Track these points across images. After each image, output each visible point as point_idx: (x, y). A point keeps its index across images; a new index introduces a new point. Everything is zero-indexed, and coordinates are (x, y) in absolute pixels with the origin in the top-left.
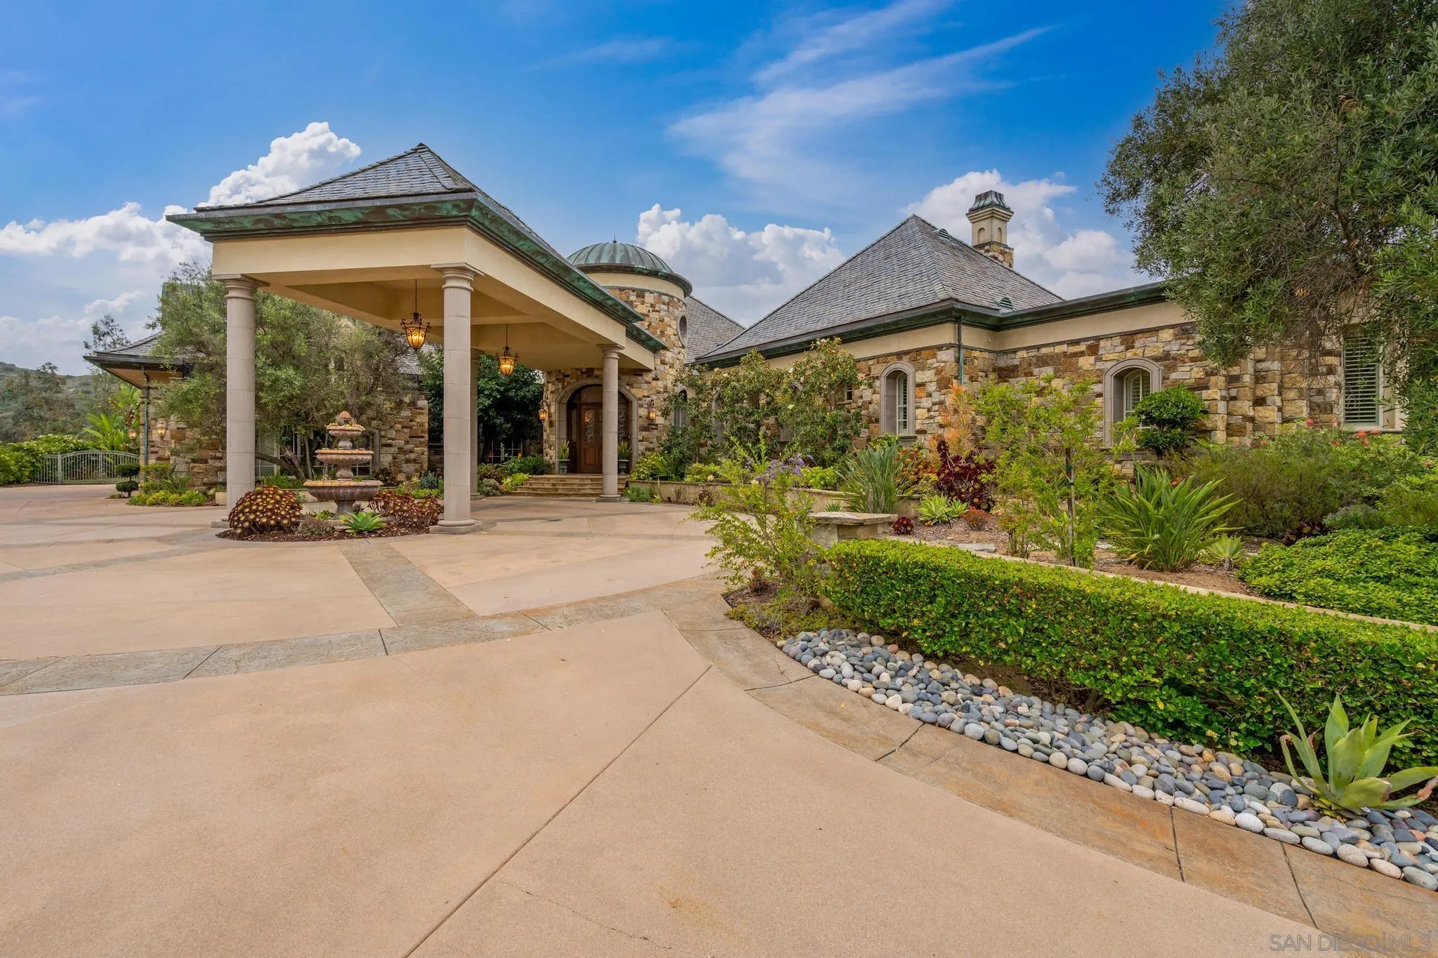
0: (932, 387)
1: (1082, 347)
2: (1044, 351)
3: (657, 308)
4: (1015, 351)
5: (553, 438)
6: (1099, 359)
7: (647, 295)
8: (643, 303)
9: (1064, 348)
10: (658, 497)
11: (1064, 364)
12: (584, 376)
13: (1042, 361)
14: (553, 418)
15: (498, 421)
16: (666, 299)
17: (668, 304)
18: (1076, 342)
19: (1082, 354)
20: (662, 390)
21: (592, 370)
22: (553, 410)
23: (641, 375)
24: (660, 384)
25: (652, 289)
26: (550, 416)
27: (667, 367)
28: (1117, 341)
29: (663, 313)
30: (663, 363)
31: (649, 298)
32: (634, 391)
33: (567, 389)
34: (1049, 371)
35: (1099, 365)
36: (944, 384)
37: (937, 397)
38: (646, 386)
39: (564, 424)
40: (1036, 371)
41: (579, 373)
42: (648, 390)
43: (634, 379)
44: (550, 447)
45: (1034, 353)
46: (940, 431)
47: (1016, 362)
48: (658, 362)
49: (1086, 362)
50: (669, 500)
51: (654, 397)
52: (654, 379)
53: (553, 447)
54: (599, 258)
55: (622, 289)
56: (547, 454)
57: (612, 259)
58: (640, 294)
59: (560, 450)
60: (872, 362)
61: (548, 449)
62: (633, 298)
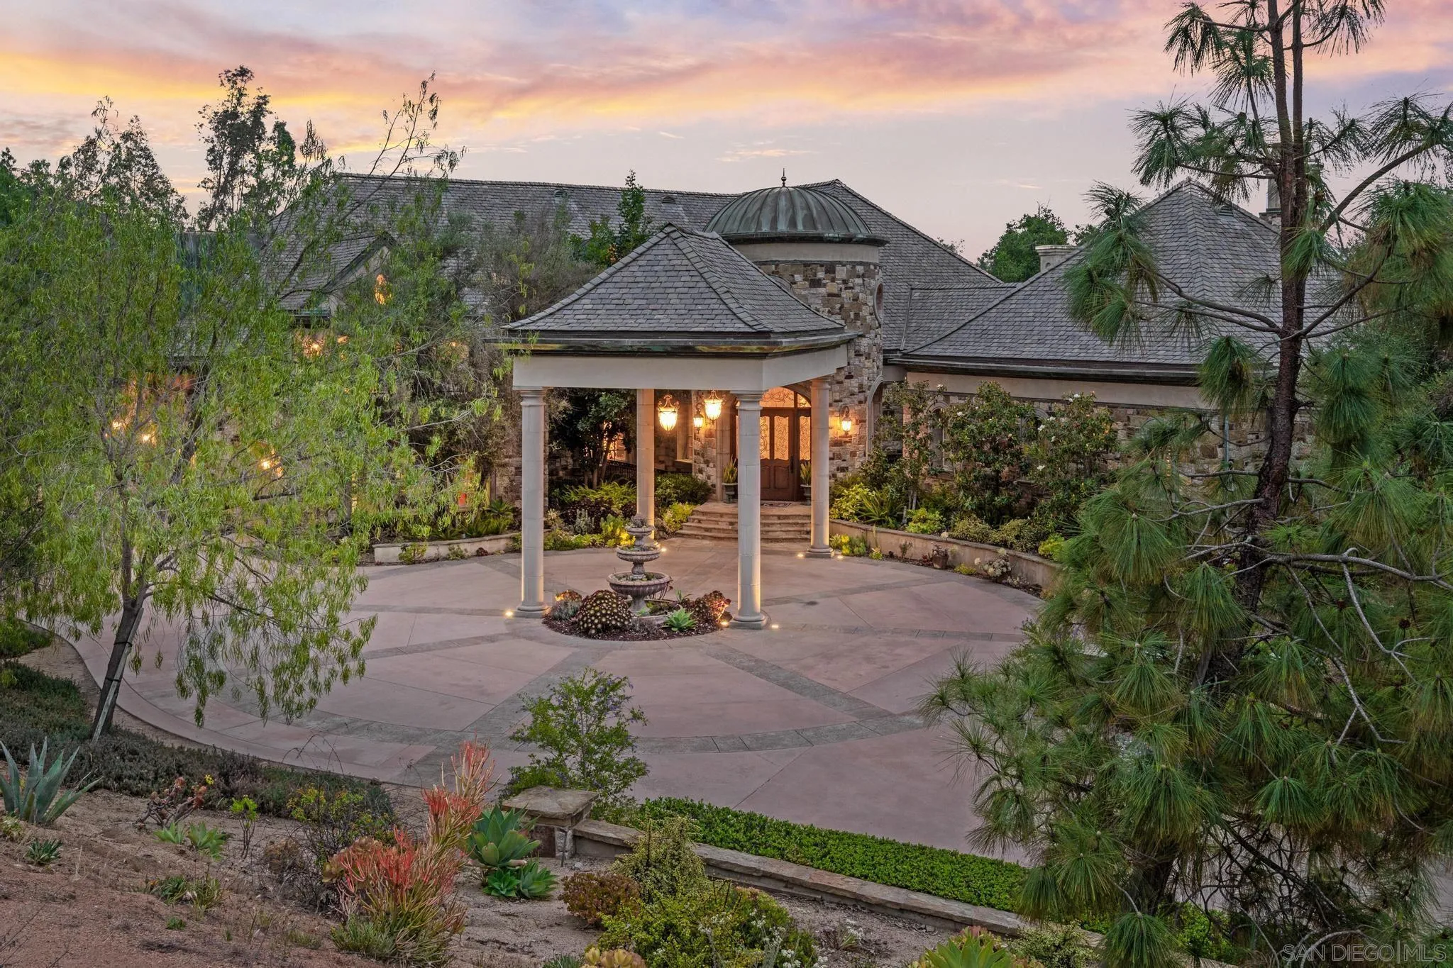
3: (851, 285)
7: (838, 268)
8: (833, 280)
10: (876, 551)
16: (860, 269)
17: (863, 276)
20: (856, 390)
24: (854, 383)
25: (844, 260)
27: (863, 359)
29: (857, 289)
30: (858, 354)
31: (841, 273)
42: (841, 392)
48: (852, 354)
50: (891, 556)
51: (847, 400)
52: (847, 377)
53: (711, 465)
54: (774, 221)
55: (806, 265)
56: (701, 471)
57: (793, 223)
58: (830, 268)
59: (723, 470)
60: (1130, 412)
61: (703, 466)
62: (821, 275)
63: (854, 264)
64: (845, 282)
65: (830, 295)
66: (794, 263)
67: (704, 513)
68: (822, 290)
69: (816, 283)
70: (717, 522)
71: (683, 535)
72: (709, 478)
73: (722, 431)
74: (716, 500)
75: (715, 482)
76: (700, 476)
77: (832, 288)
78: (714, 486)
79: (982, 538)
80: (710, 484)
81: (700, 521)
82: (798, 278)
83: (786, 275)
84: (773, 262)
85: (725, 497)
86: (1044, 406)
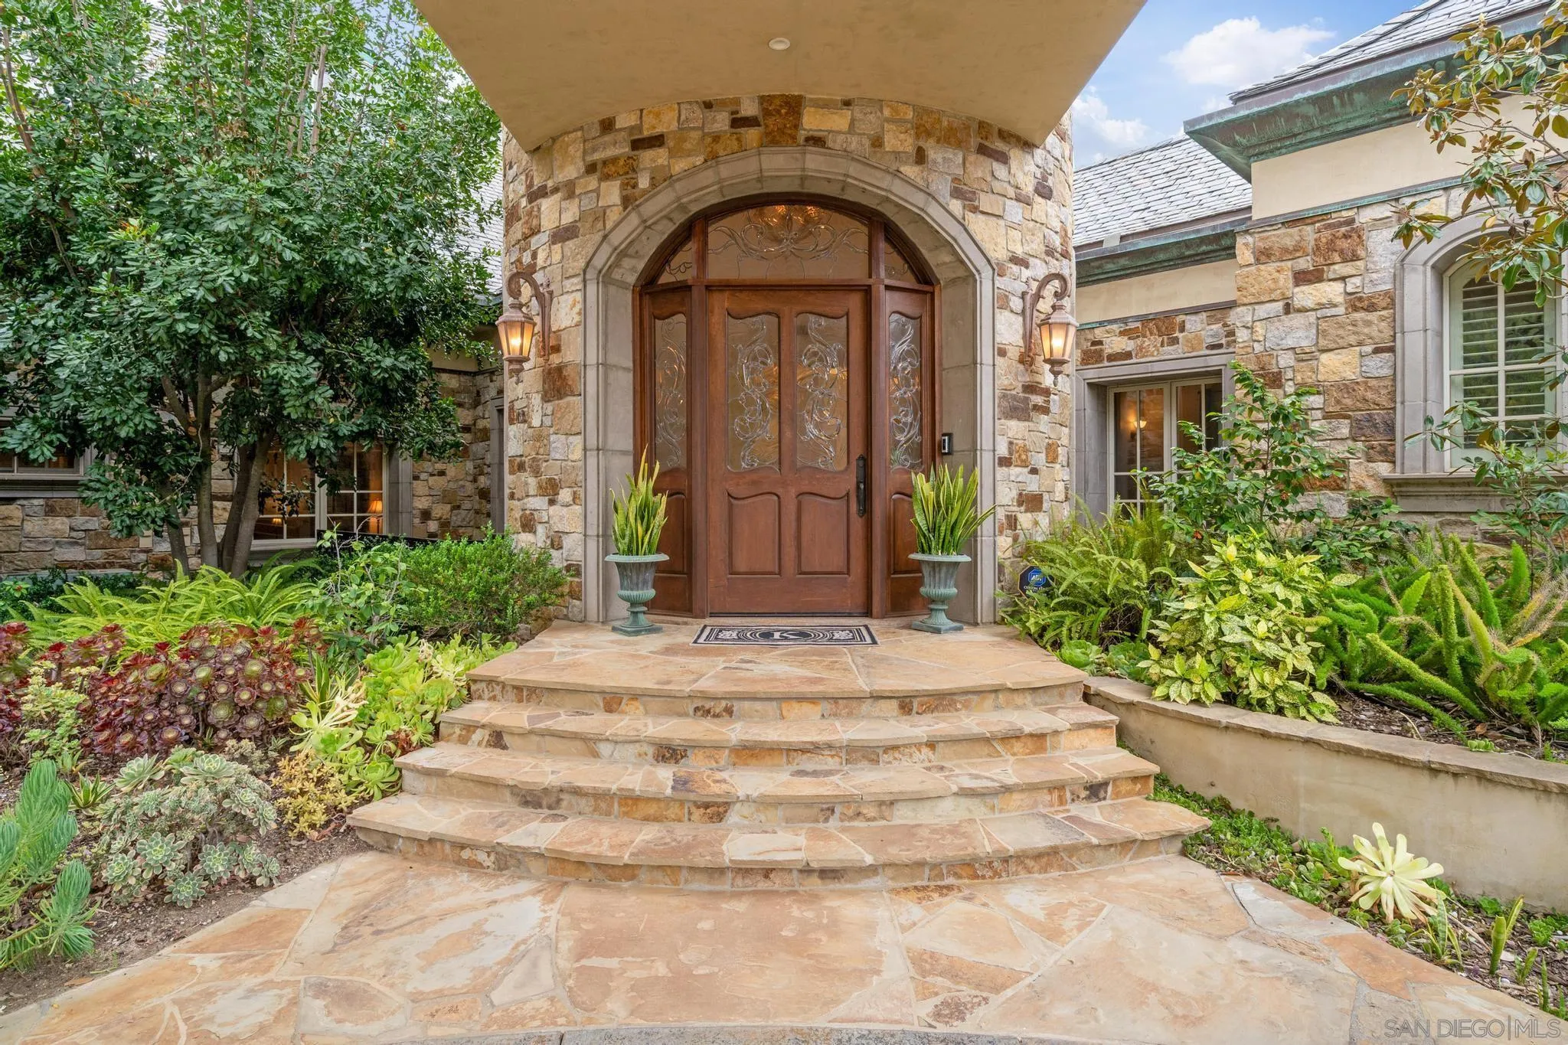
5: (566, 450)
12: (752, 134)
14: (570, 355)
15: (291, 372)
21: (793, 105)
22: (565, 314)
23: (1003, 159)
26: (550, 345)
32: (978, 224)
33: (650, 208)
38: (1015, 212)
39: (624, 381)
41: (721, 121)
43: (980, 169)
44: (550, 490)
53: (565, 495)
56: (528, 524)
59: (609, 508)
61: (538, 503)
67: (525, 693)
70: (588, 745)
71: (386, 842)
72: (556, 543)
73: (605, 366)
74: (583, 622)
75: (577, 556)
76: (524, 540)
78: (574, 569)
80: (557, 560)
81: (498, 739)
85: (621, 609)
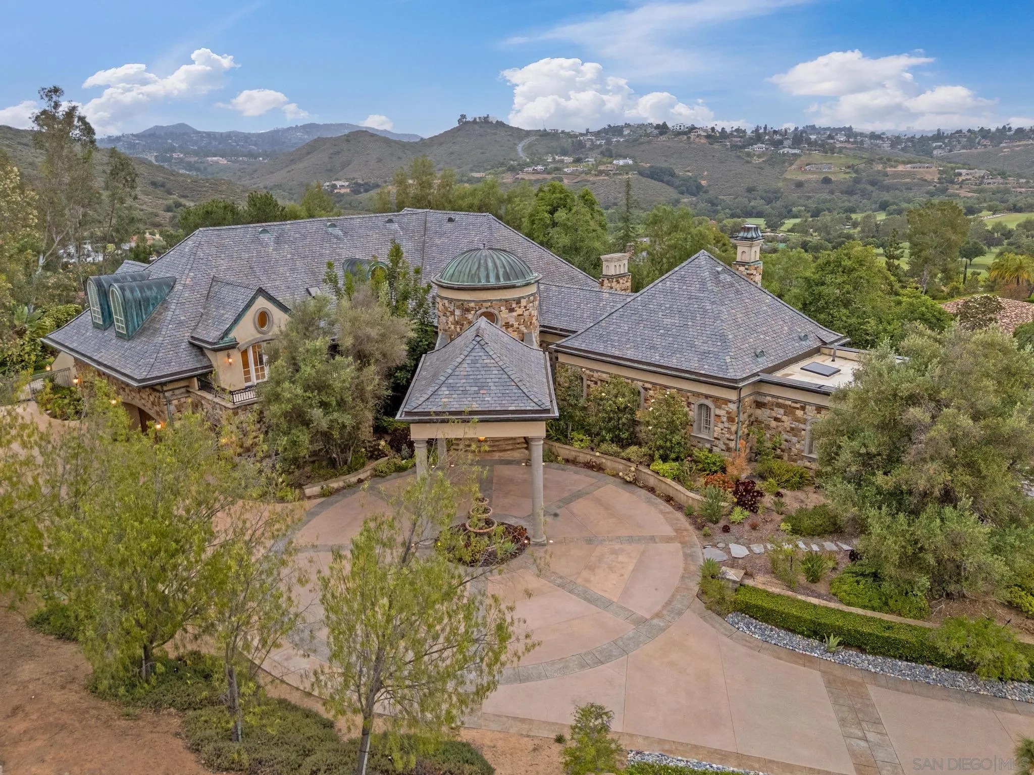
0: (725, 419)
1: (798, 405)
2: (780, 401)
4: (765, 395)
6: (805, 413)
8: (520, 307)
9: (789, 403)
10: (560, 459)
11: (790, 411)
13: (779, 406)
17: (533, 301)
18: (796, 402)
19: (798, 408)
25: (524, 295)
28: (814, 408)
31: (523, 302)
34: (782, 411)
35: (805, 416)
36: (731, 420)
37: (726, 425)
40: (776, 409)
45: (774, 400)
46: (728, 442)
47: (766, 401)
49: (799, 413)
50: (568, 461)
54: (488, 277)
55: (506, 301)
57: (498, 278)
58: (518, 301)
60: (689, 394)
62: (514, 306)
63: (529, 296)
64: (525, 307)
65: (519, 315)
66: (501, 300)
68: (515, 314)
69: (512, 310)
77: (519, 311)
79: (616, 455)
82: (503, 308)
83: (497, 307)
84: (489, 300)
86: (641, 384)
